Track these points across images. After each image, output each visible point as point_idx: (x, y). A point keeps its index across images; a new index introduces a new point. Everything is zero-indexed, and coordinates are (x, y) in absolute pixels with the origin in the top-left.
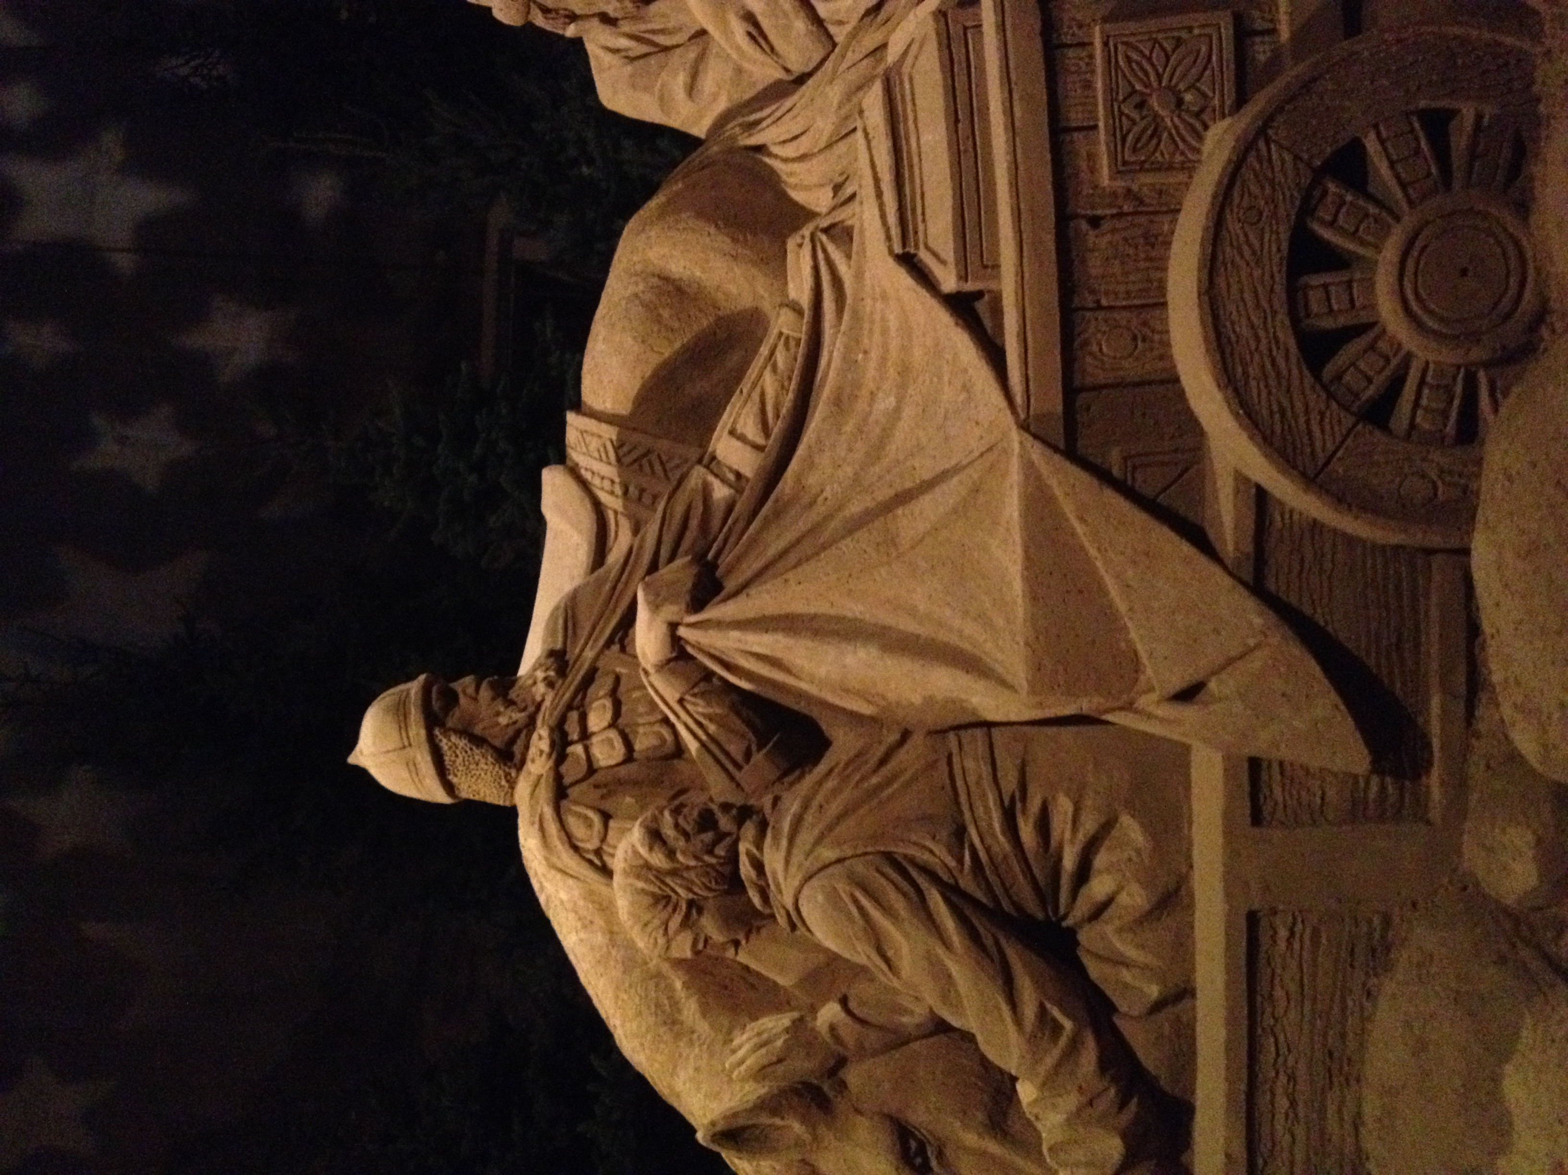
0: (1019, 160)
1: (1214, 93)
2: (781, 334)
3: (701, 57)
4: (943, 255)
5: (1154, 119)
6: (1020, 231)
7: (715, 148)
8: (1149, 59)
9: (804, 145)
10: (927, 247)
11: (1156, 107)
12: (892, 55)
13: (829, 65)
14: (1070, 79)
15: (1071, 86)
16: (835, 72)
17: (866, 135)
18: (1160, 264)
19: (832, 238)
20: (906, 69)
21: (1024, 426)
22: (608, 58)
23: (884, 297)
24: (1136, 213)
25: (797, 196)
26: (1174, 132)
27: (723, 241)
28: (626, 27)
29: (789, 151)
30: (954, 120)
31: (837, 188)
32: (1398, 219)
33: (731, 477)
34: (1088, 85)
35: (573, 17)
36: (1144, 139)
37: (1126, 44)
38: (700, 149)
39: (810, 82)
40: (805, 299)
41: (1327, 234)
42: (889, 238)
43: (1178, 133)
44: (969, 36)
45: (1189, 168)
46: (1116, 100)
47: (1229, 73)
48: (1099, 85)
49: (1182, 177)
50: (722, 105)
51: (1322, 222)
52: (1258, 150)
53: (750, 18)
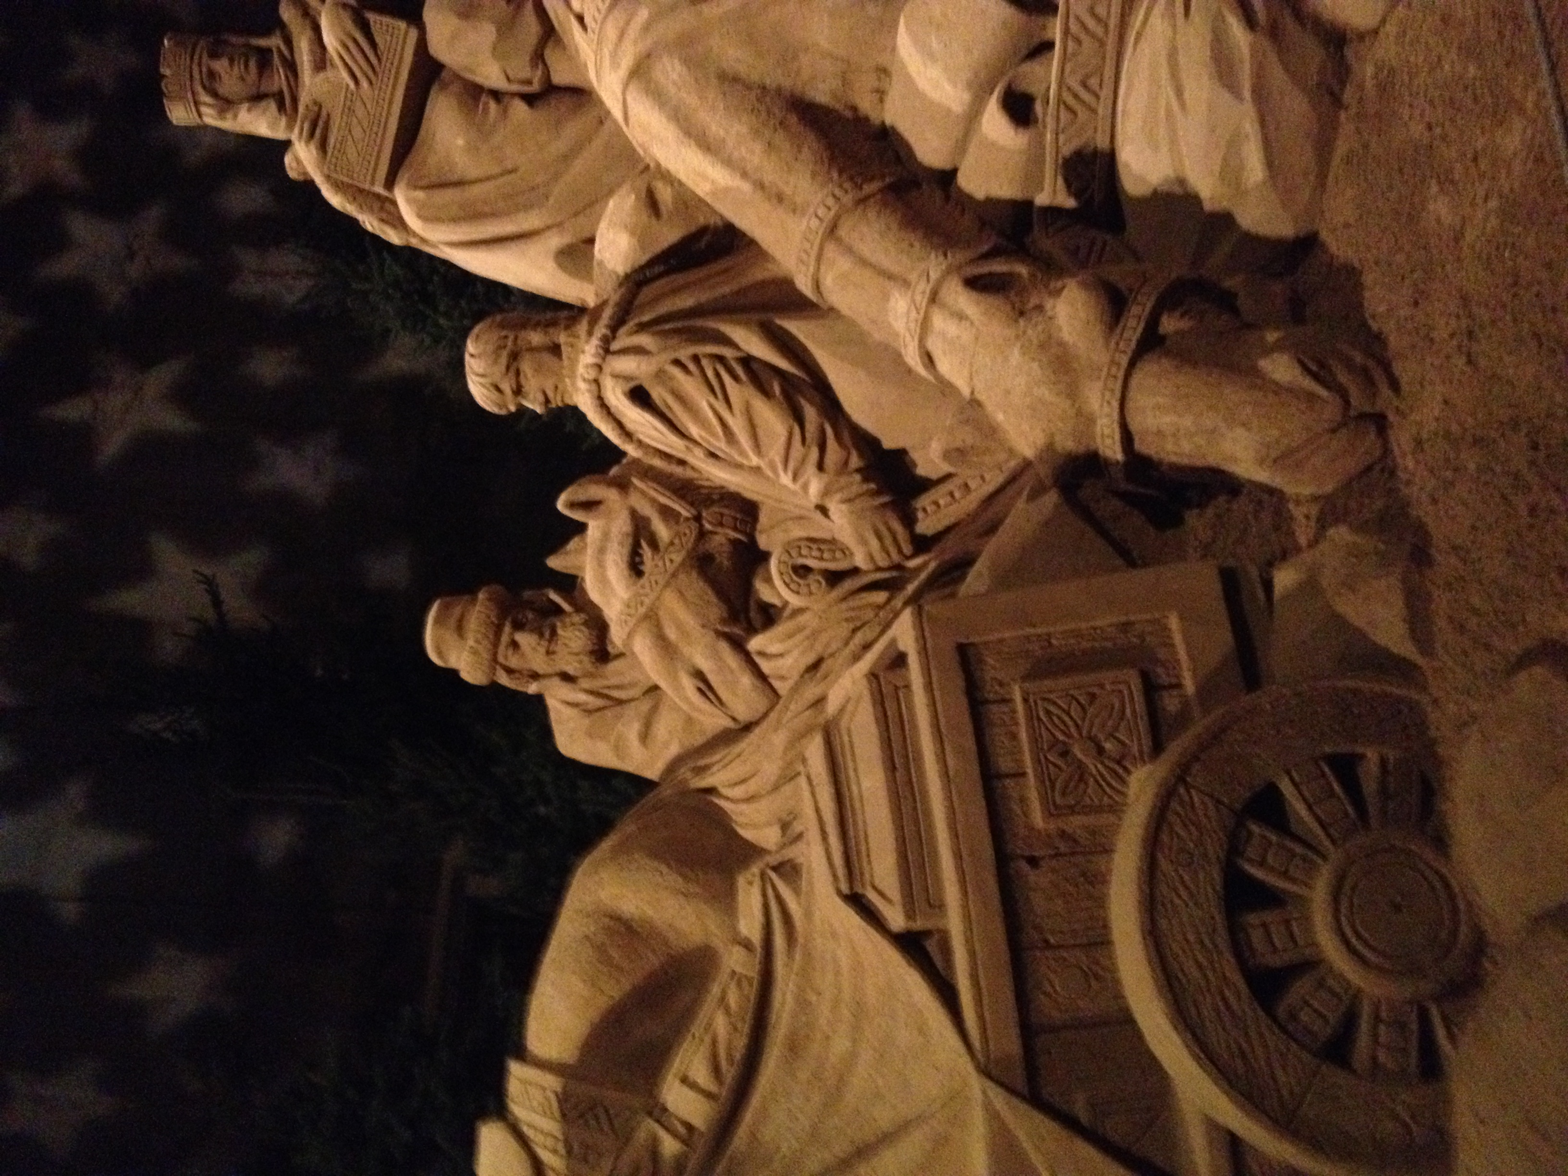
0: (956, 805)
1: (1132, 741)
2: (734, 972)
3: (654, 709)
4: (888, 893)
5: (1079, 767)
6: (963, 872)
7: (669, 792)
8: (1068, 714)
9: (752, 786)
10: (875, 888)
11: (1080, 755)
12: (832, 707)
13: (773, 715)
14: (996, 730)
15: (998, 737)
16: (779, 721)
17: (809, 778)
18: (1101, 902)
19: (781, 876)
20: (844, 724)
21: (985, 1072)
22: (568, 712)
23: (834, 935)
24: (1073, 854)
25: (746, 834)
26: (1098, 778)
27: (674, 879)
28: (585, 683)
29: (738, 792)
30: (891, 767)
31: (785, 826)
32: (1324, 858)
33: (682, 1130)
34: (1014, 737)
35: (535, 676)
36: (1072, 784)
37: (1044, 699)
38: (656, 792)
39: (757, 731)
40: (756, 937)
41: (1258, 873)
42: (835, 876)
43: (1105, 780)
44: (901, 695)
45: (1116, 809)
46: (1042, 749)
47: (1143, 725)
48: (1023, 735)
49: (1112, 818)
50: (674, 750)
51: (1250, 861)
52: (1179, 795)
53: (699, 675)
